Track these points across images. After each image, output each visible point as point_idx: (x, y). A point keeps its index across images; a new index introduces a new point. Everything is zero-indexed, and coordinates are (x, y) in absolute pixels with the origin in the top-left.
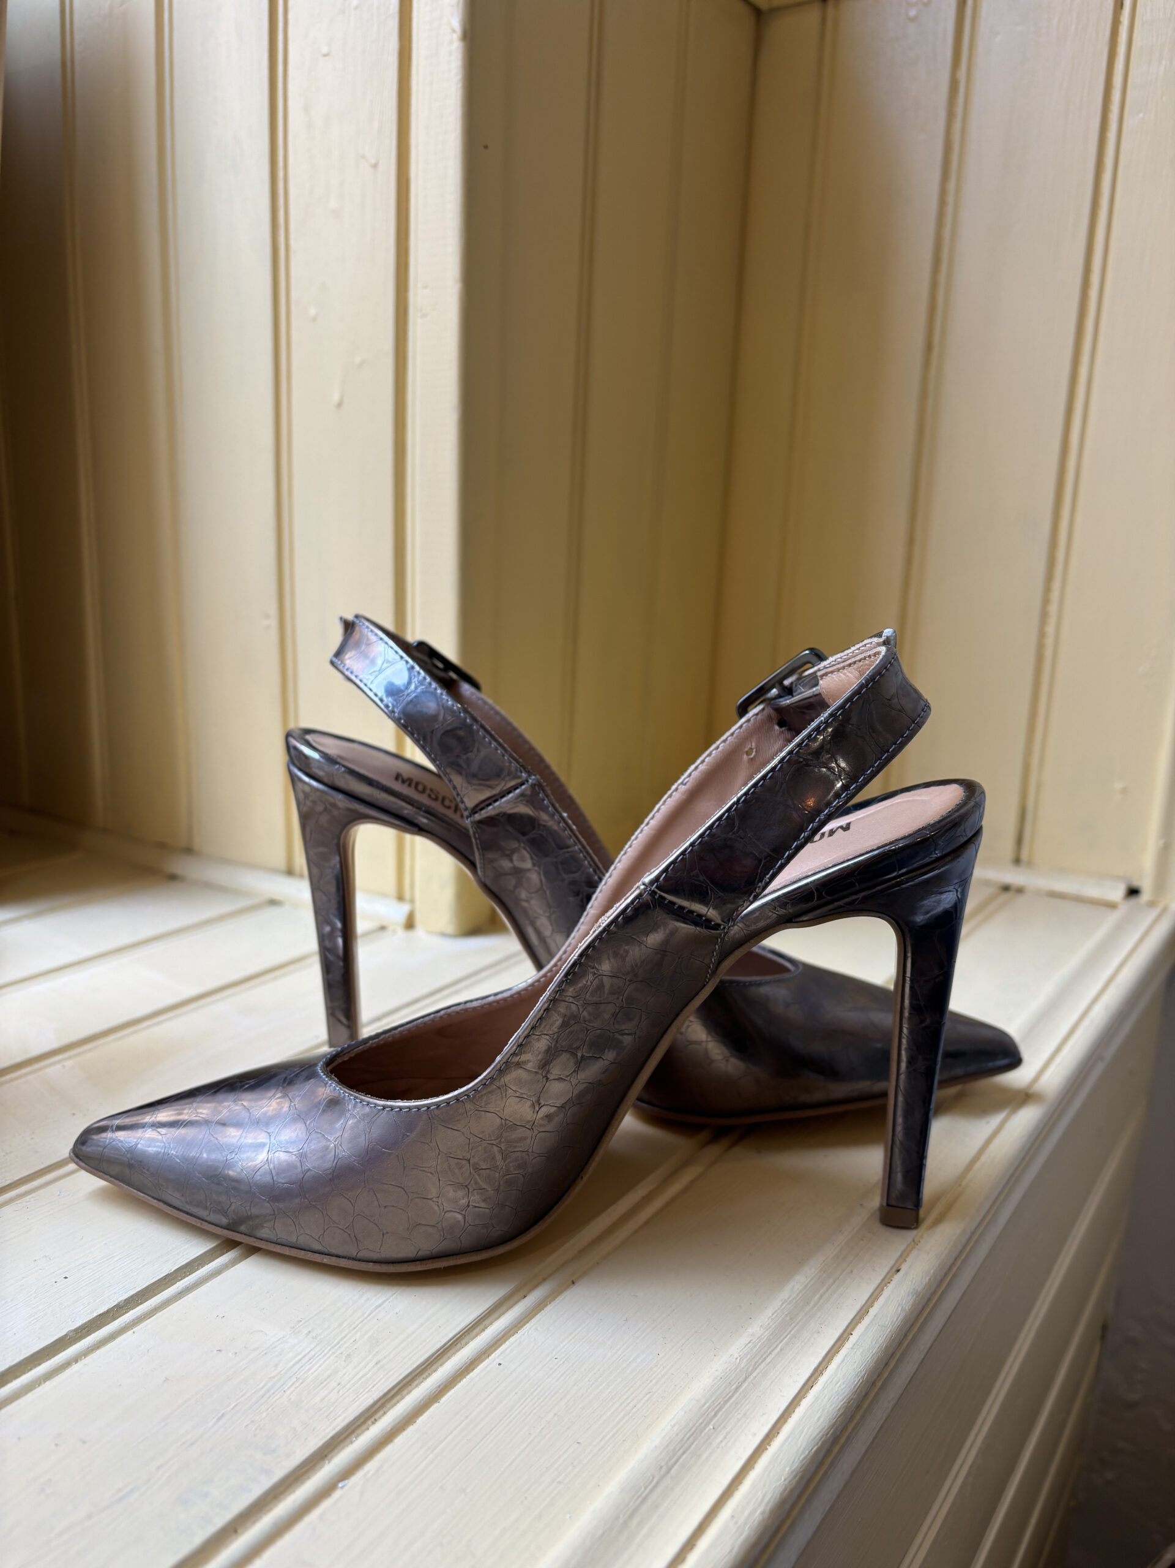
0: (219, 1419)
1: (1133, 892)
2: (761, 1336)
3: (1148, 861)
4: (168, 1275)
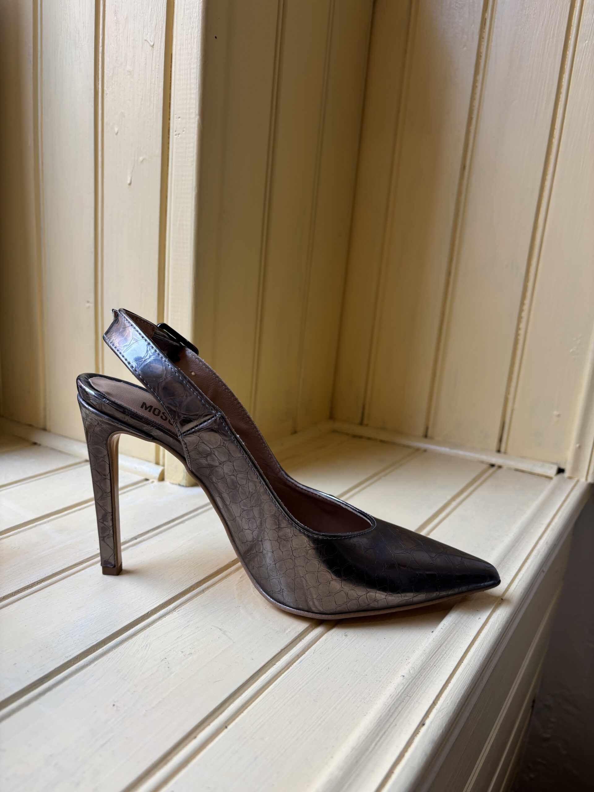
1: (561, 471)
3: (569, 455)
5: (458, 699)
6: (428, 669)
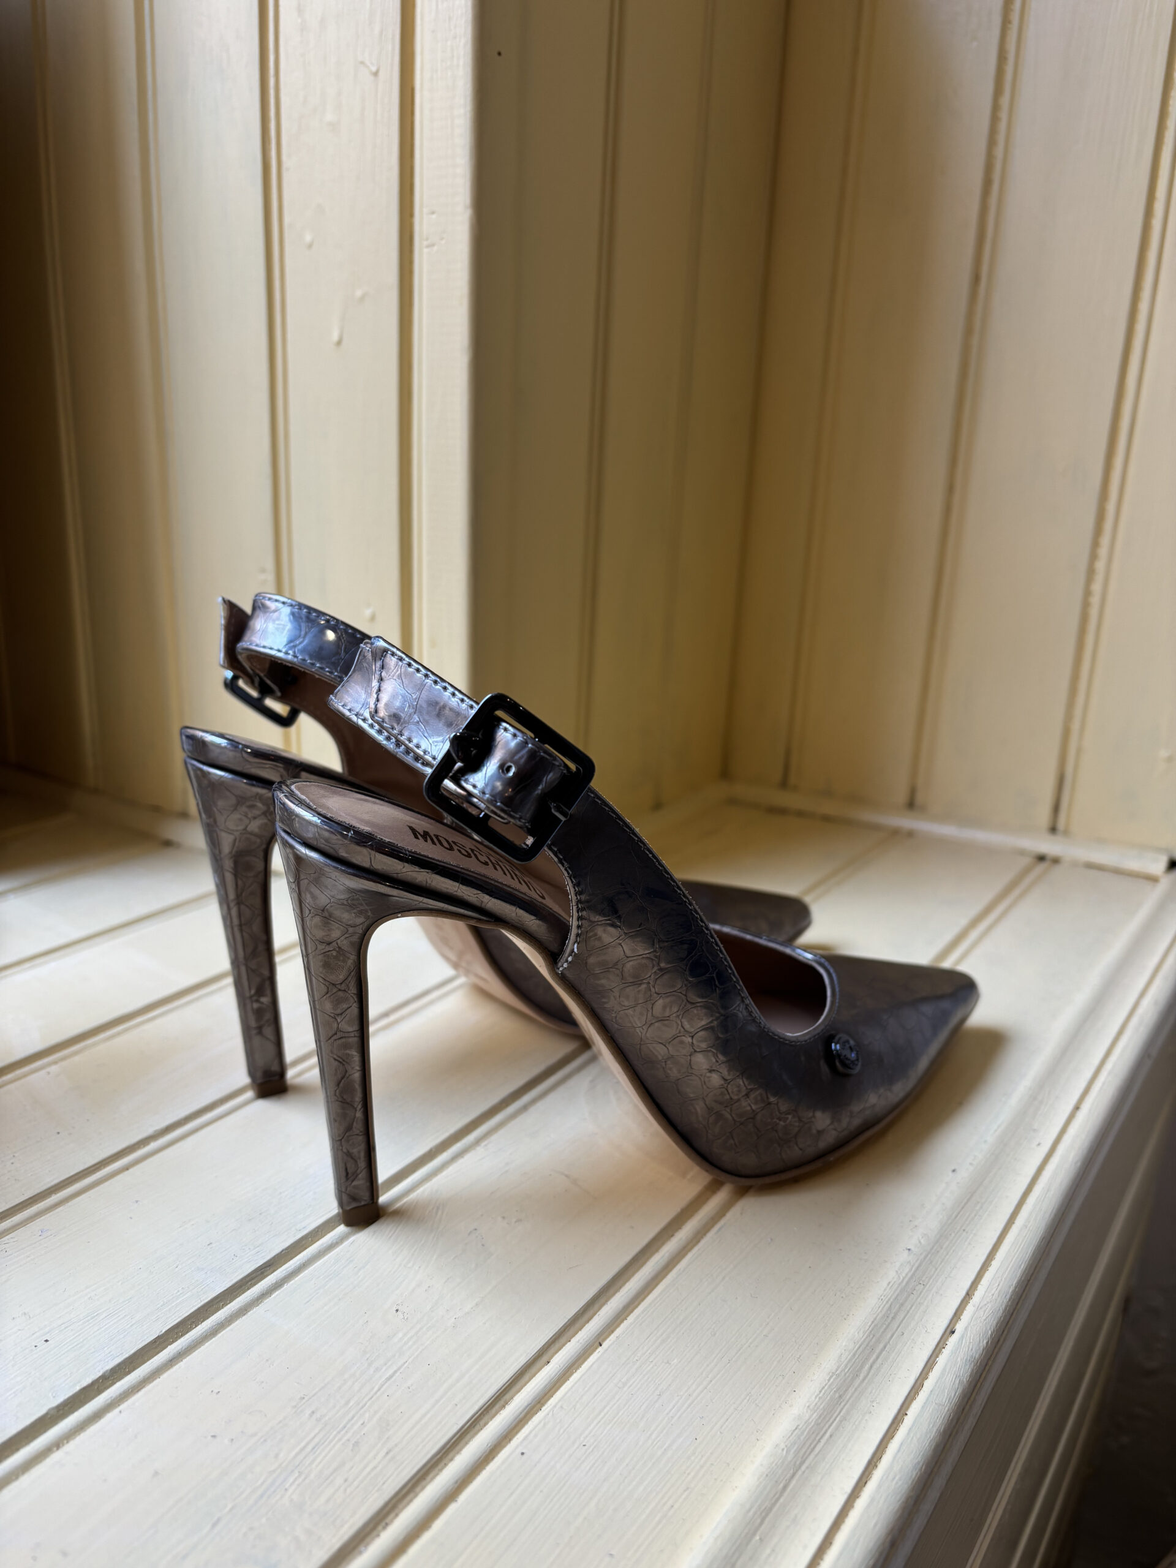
0: (214, 1525)
1: (1174, 865)
2: (809, 1419)
4: (158, 1337)
5: (1010, 1287)
6: (953, 1235)
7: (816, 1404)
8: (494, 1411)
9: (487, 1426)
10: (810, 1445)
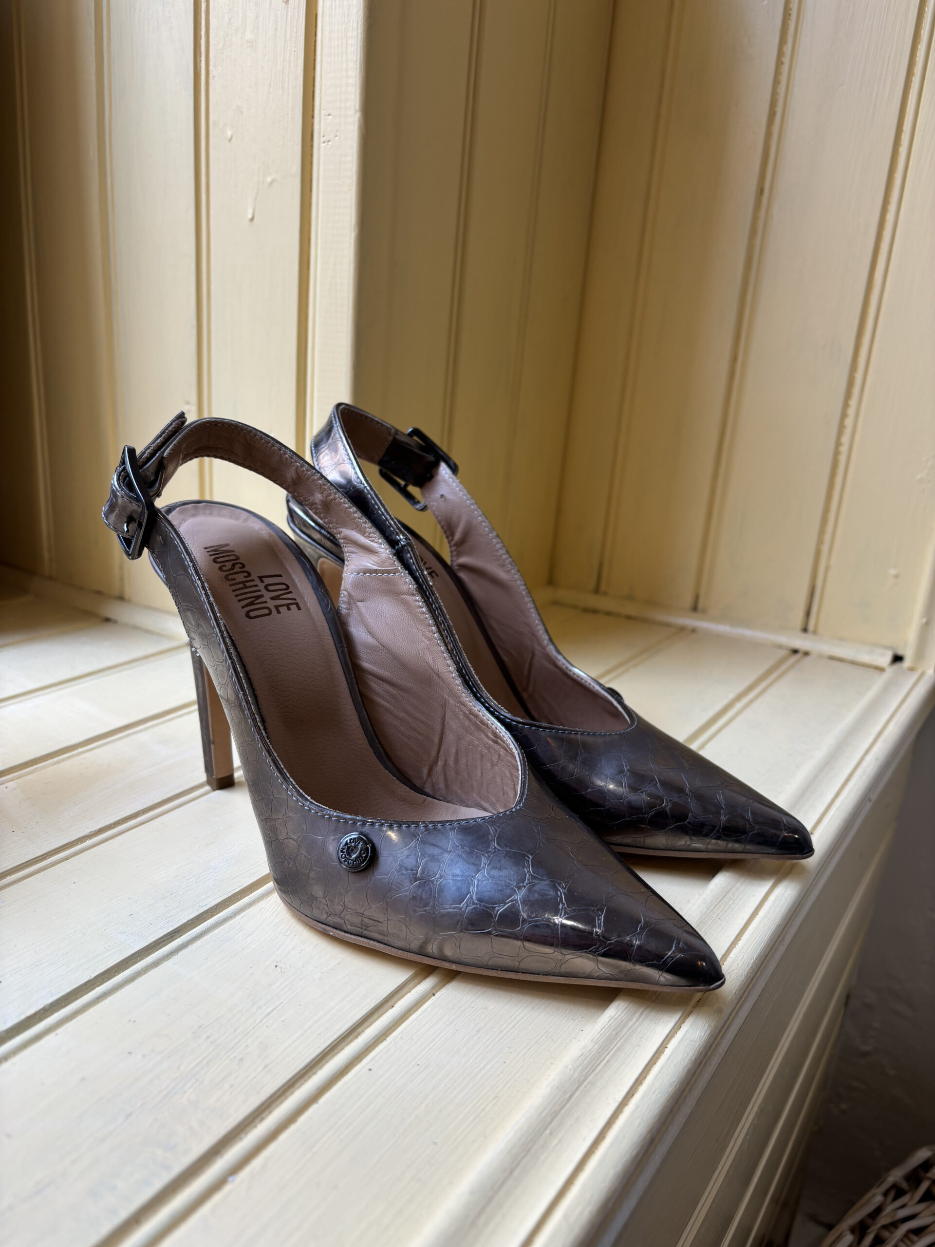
0: (127, 1117)
2: (592, 1049)
3: (911, 635)
4: (89, 981)
7: (598, 1038)
8: (349, 1039)
9: (343, 1051)
10: (592, 1067)
